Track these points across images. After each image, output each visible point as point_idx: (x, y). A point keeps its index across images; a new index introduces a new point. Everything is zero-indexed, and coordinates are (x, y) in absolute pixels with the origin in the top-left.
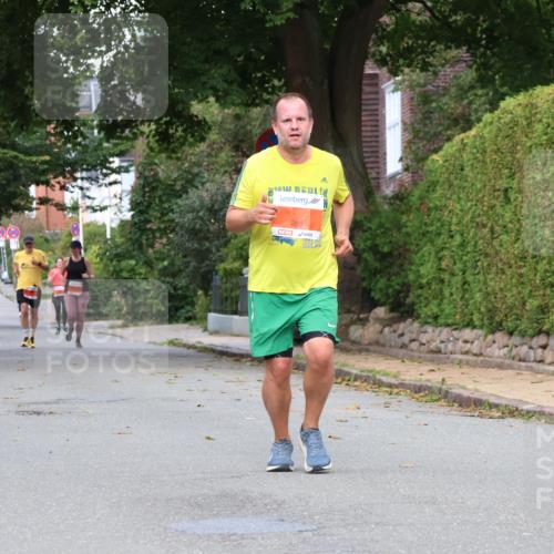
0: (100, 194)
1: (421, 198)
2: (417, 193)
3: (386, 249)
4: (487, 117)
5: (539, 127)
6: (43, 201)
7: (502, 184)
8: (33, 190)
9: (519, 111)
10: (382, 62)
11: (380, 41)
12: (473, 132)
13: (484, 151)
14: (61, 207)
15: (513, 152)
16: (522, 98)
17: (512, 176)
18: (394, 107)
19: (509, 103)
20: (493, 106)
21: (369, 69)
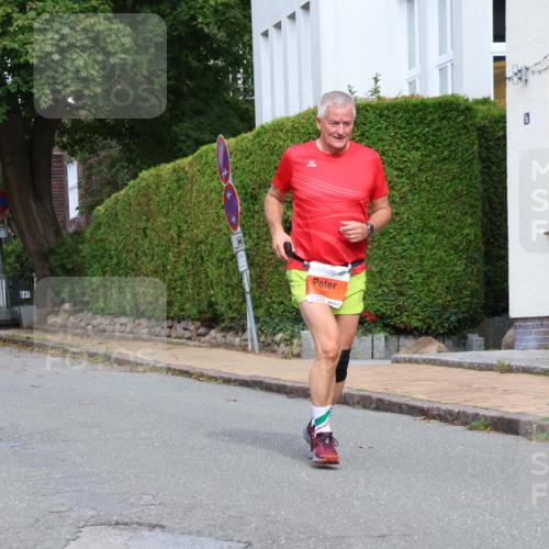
1: (92, 234)
2: (89, 230)
3: (70, 266)
4: (131, 183)
5: (163, 190)
7: (142, 225)
9: (151, 179)
10: (64, 147)
11: (62, 134)
12: (122, 192)
13: (130, 205)
15: (148, 205)
16: (152, 171)
17: (148, 220)
18: (73, 174)
19: (144, 174)
20: (135, 176)
21: (56, 151)
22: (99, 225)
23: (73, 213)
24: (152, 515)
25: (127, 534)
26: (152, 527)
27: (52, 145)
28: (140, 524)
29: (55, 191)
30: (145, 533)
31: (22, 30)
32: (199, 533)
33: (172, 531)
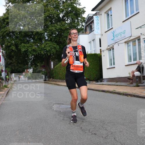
0: (30, 70)
6: (26, 71)
8: (26, 70)
10: (51, 60)
13: (59, 66)
14: (28, 71)
18: (52, 63)
20: (59, 63)
21: (50, 61)
22: (55, 69)
23: (52, 68)
24: (62, 103)
25: (59, 105)
26: (62, 104)
27: (50, 60)
28: (61, 104)
29: (50, 65)
30: (61, 105)
31: (46, 47)
32: (68, 105)
33: (65, 105)
